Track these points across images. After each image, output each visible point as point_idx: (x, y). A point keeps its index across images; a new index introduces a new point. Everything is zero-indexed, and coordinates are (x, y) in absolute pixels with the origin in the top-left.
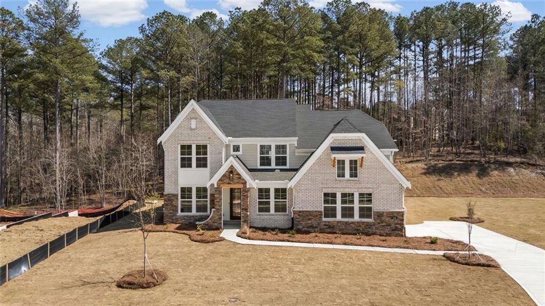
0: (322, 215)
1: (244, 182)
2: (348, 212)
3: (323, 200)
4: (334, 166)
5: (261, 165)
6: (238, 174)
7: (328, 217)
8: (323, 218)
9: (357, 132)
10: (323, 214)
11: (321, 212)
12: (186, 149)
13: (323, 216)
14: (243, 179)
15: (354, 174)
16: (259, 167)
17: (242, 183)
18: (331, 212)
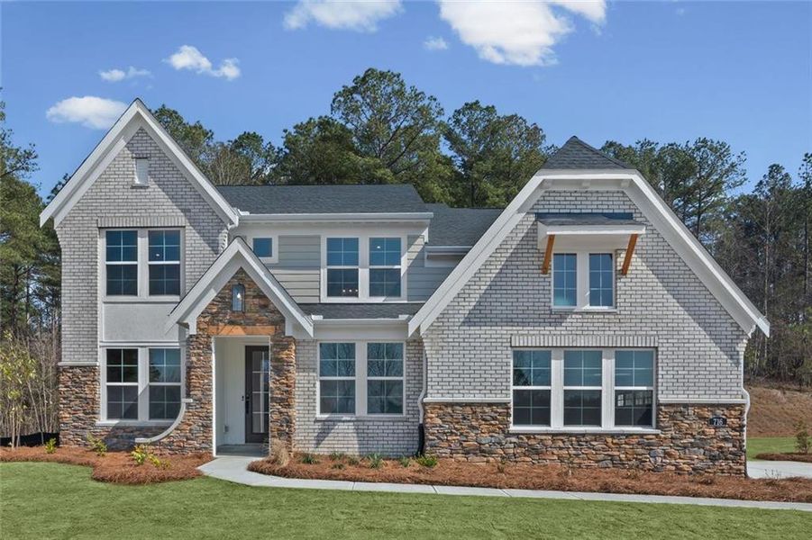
0: (508, 415)
1: (276, 317)
2: (583, 408)
3: (512, 372)
4: (545, 273)
5: (330, 294)
6: (261, 296)
7: (526, 422)
8: (511, 425)
9: (615, 167)
10: (512, 412)
11: (505, 405)
12: (121, 242)
13: (511, 419)
14: (275, 311)
15: (603, 294)
16: (325, 299)
17: (273, 323)
18: (533, 407)
